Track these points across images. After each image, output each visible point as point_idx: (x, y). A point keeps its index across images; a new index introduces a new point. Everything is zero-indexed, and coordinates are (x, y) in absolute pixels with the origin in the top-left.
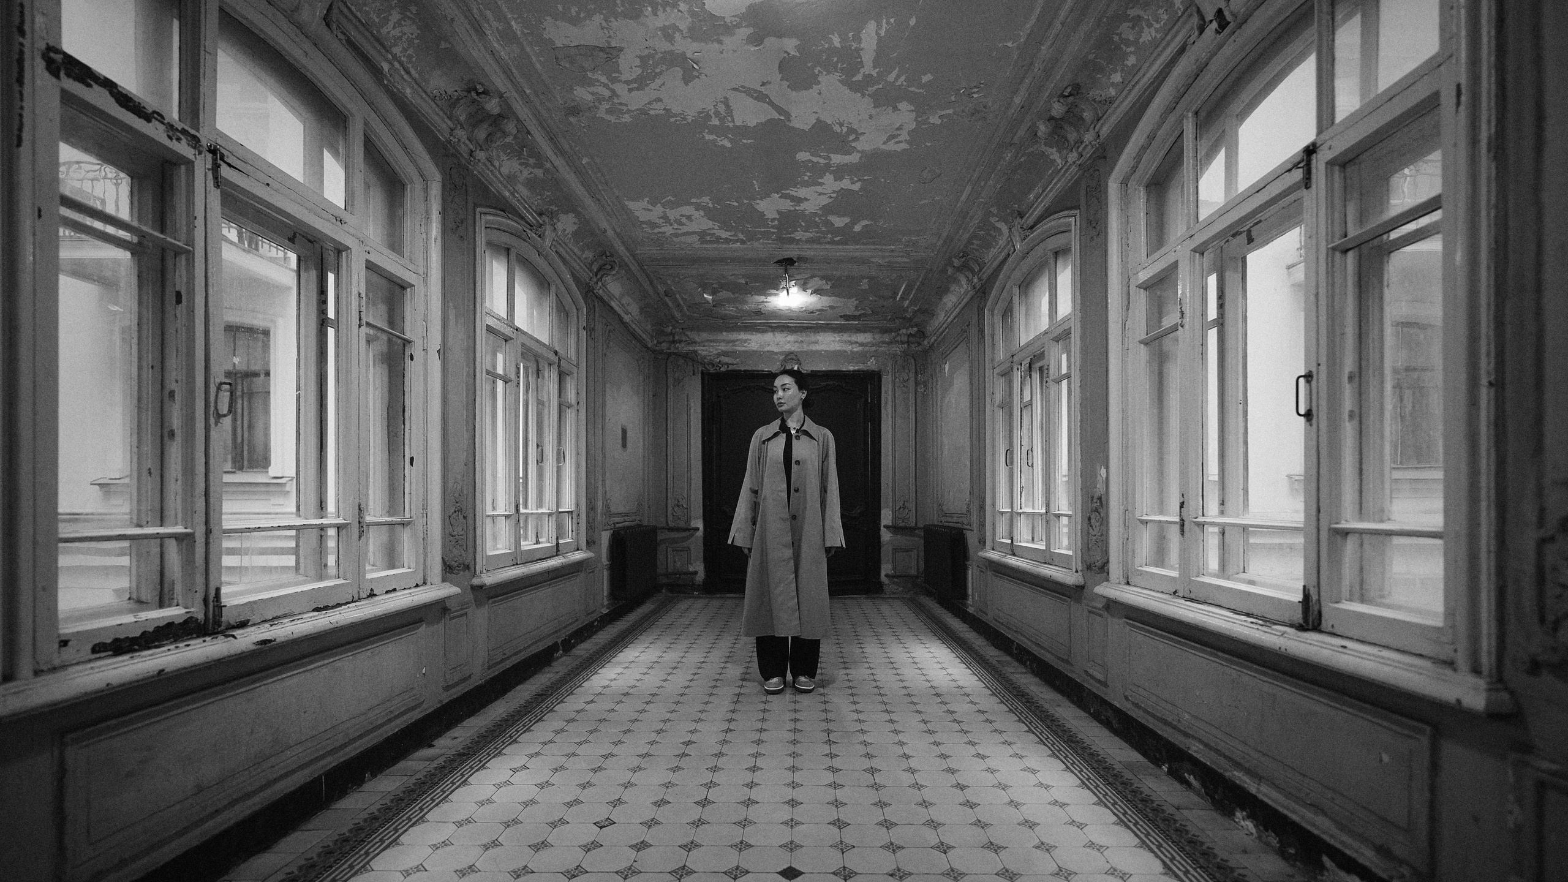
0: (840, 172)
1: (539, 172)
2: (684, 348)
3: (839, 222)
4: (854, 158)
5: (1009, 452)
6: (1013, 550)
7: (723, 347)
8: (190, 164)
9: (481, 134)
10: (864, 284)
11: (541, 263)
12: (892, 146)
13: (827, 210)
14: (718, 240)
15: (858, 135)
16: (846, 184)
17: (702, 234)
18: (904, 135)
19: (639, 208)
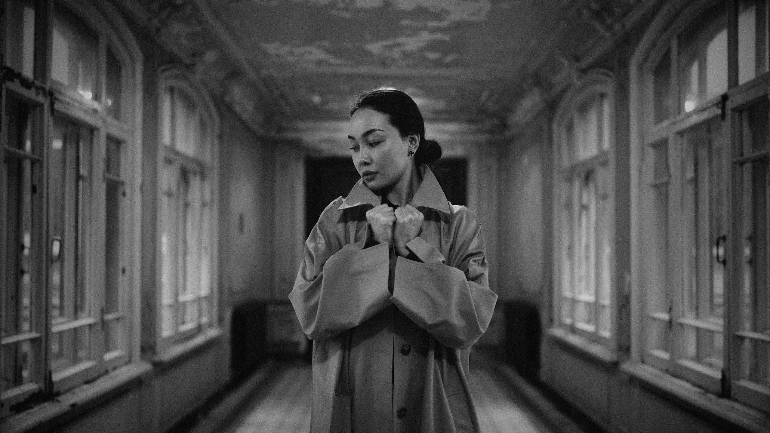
0: (433, 31)
1: (198, 29)
2: (290, 135)
3: (432, 56)
4: (445, 24)
5: (571, 247)
6: (573, 330)
7: (324, 135)
8: (41, 105)
9: (164, 15)
10: (453, 92)
11: (190, 91)
12: (474, 18)
13: (422, 50)
14: (330, 65)
15: (448, 13)
16: (439, 36)
17: (319, 63)
18: (483, 13)
19: (272, 48)
